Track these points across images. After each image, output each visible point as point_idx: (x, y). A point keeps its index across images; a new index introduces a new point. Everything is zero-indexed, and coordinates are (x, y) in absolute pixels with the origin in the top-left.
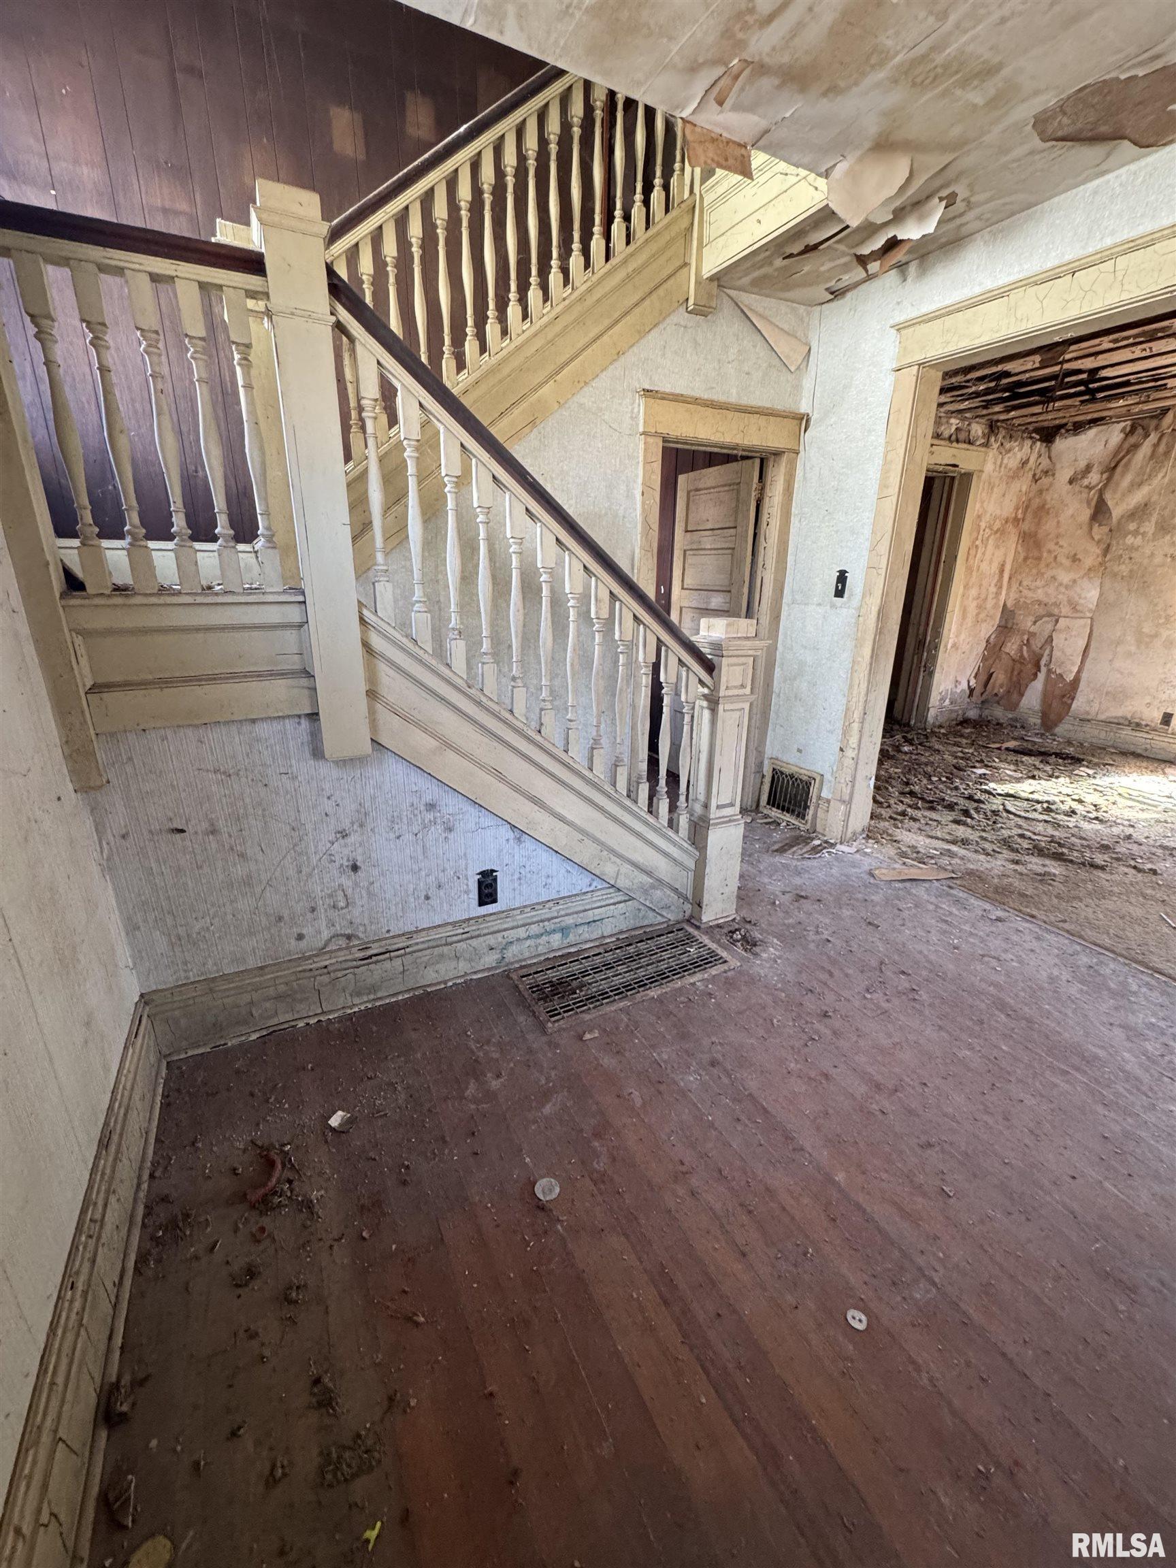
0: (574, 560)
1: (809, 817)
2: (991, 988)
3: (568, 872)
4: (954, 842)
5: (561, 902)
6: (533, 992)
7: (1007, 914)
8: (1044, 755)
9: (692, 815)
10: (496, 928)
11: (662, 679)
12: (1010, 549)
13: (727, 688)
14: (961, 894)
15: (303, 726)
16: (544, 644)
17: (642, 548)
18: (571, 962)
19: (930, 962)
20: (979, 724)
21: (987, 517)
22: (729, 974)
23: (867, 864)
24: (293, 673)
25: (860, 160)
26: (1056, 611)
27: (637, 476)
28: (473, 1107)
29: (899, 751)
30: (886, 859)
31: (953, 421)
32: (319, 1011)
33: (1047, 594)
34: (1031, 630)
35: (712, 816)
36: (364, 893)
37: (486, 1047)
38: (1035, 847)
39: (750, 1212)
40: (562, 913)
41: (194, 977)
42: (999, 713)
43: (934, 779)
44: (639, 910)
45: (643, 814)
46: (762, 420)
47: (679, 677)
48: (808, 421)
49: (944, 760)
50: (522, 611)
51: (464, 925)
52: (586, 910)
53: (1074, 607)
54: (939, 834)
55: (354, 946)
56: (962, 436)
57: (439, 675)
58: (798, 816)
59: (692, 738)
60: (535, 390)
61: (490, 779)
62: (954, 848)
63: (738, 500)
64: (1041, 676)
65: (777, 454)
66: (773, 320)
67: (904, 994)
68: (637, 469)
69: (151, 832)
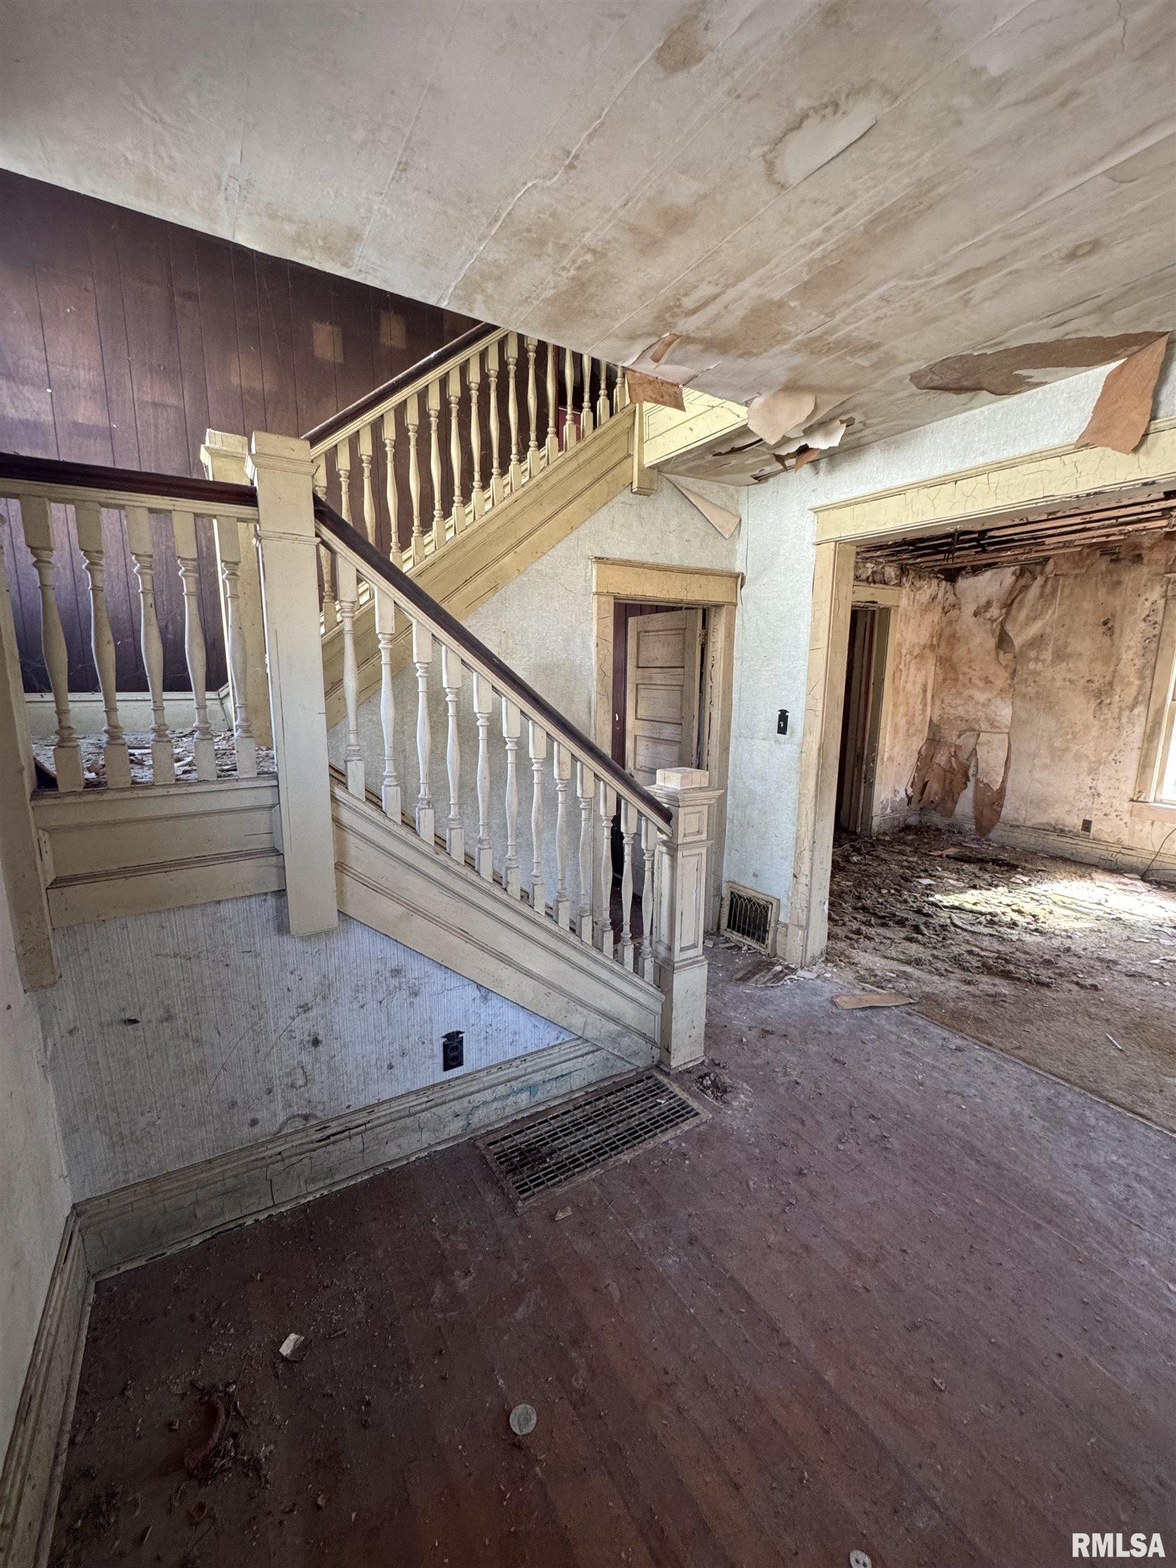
0: (538, 730)
1: (769, 941)
2: (959, 1130)
3: (535, 1026)
4: (908, 963)
5: (529, 1058)
6: (501, 1163)
7: (965, 1042)
8: (981, 862)
9: (656, 957)
10: (461, 1093)
11: (623, 829)
12: (929, 672)
13: (685, 835)
14: (920, 1022)
15: (269, 903)
16: (510, 807)
17: (598, 693)
18: (540, 1124)
19: (897, 1102)
20: (919, 830)
21: (907, 645)
22: (701, 1128)
23: (828, 990)
24: (261, 853)
25: (774, 396)
26: (977, 727)
27: (591, 630)
28: (440, 1316)
29: (849, 862)
30: (846, 984)
31: (869, 565)
32: (270, 1204)
33: (967, 712)
34: (957, 743)
35: (676, 959)
36: (324, 1067)
37: (452, 1237)
38: (984, 965)
39: (740, 1429)
40: (530, 1070)
41: (134, 1178)
42: (936, 819)
43: (884, 891)
44: (608, 1059)
45: (608, 962)
46: (703, 579)
47: (639, 826)
48: (743, 579)
49: (891, 870)
50: (488, 779)
51: (429, 1093)
52: (553, 1065)
53: (993, 723)
54: (894, 954)
55: (311, 1127)
56: (878, 577)
57: (407, 844)
58: (758, 940)
59: (653, 881)
60: (497, 560)
61: (456, 941)
62: (909, 969)
63: (684, 644)
64: (971, 785)
65: (718, 606)
66: (707, 497)
67: (876, 1142)
68: (591, 624)
69: (101, 1024)
